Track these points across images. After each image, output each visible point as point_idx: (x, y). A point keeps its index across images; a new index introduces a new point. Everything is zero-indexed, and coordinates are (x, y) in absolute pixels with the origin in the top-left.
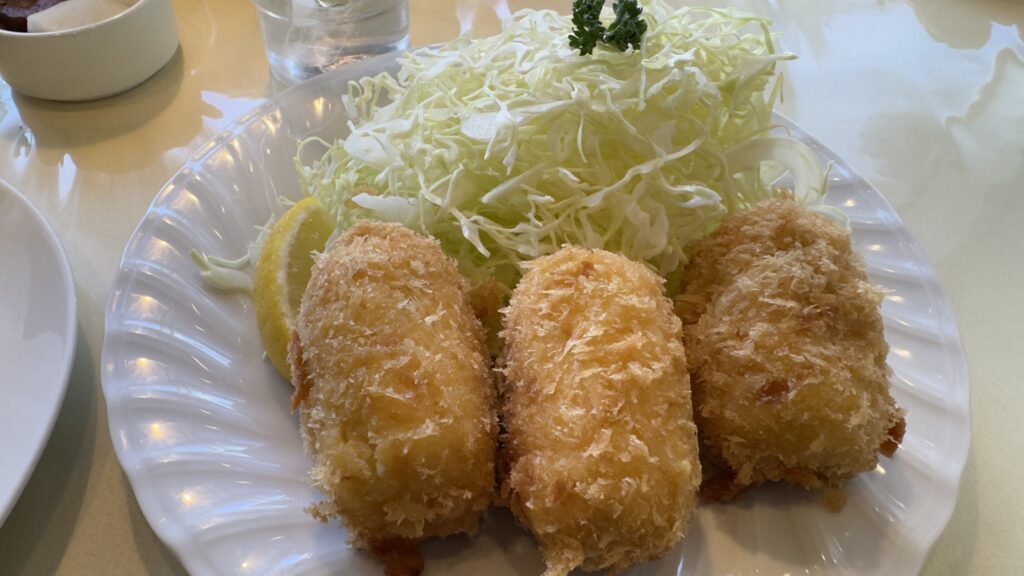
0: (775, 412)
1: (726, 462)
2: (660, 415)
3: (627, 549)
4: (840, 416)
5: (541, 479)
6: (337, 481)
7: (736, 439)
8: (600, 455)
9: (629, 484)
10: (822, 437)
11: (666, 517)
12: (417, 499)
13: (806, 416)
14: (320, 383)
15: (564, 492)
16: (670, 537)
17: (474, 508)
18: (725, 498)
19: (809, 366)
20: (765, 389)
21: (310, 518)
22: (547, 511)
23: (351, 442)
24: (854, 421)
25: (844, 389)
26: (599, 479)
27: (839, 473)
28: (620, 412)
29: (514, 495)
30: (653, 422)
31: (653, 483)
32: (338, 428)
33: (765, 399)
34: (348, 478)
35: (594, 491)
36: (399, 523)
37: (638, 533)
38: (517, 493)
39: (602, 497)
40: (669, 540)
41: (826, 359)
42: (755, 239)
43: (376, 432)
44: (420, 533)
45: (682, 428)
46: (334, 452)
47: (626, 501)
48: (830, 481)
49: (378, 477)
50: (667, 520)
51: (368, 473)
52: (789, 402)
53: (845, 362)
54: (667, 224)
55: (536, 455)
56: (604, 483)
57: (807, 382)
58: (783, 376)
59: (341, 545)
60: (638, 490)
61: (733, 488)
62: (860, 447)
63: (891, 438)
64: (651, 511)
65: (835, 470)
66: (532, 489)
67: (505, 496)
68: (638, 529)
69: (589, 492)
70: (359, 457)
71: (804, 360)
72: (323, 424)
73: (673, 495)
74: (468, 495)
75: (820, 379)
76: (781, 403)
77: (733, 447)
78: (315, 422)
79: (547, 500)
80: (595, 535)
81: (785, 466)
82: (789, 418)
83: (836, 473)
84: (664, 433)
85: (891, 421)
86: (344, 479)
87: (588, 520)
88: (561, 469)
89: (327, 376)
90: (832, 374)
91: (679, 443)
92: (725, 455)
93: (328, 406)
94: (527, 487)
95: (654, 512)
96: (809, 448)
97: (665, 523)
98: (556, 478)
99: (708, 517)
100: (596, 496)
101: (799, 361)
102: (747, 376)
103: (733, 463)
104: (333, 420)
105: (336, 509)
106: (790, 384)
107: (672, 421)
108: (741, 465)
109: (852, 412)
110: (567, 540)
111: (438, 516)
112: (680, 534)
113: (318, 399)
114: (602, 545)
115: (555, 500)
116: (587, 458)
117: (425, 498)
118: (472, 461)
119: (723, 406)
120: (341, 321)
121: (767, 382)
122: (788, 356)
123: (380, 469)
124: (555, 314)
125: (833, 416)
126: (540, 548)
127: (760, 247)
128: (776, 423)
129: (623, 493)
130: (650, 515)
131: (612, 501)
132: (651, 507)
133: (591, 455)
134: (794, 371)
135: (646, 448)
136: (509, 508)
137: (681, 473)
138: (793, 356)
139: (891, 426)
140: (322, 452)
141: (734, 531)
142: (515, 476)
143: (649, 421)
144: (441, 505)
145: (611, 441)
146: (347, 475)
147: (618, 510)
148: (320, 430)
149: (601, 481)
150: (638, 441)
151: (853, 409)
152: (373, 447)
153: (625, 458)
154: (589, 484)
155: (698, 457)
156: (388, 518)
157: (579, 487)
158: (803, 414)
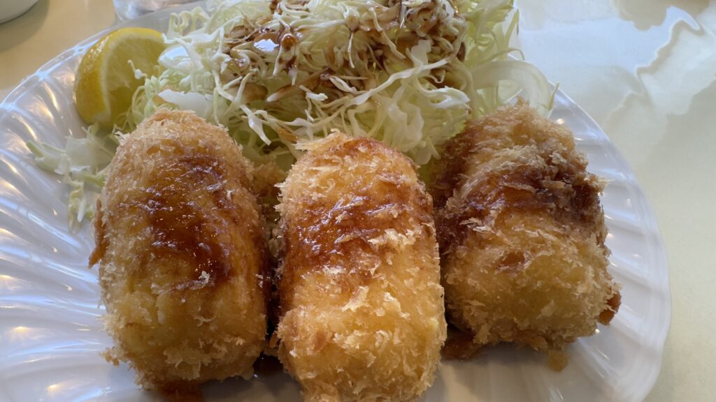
0: (512, 279)
1: (466, 323)
2: (412, 277)
3: (379, 396)
4: (569, 286)
5: (303, 330)
6: (122, 326)
7: (476, 303)
8: (358, 309)
9: (382, 336)
10: (552, 302)
11: (415, 367)
12: (194, 345)
13: (539, 284)
14: (114, 241)
15: (324, 343)
16: (418, 386)
17: (248, 354)
18: (464, 356)
19: (542, 241)
20: (503, 260)
21: (104, 361)
22: (308, 359)
23: (137, 292)
24: (581, 289)
25: (572, 262)
26: (355, 331)
27: (564, 336)
28: (376, 272)
29: (280, 346)
30: (405, 281)
31: (404, 336)
32: (126, 281)
33: (503, 268)
34: (131, 325)
35: (351, 342)
36: (176, 366)
37: (389, 382)
38: (283, 343)
39: (358, 347)
40: (417, 390)
41: (557, 235)
42: (496, 136)
43: (158, 284)
44: (196, 375)
45: (432, 290)
46: (120, 301)
47: (379, 351)
48: (554, 344)
49: (159, 324)
50: (416, 371)
51: (149, 320)
52: (524, 272)
53: (573, 239)
54: (422, 123)
55: (300, 309)
56: (360, 335)
57: (540, 254)
58: (519, 249)
59: (131, 385)
60: (390, 343)
61: (471, 347)
62: (584, 313)
63: (610, 308)
64: (402, 361)
65: (561, 333)
66: (295, 339)
67: (273, 345)
68: (390, 378)
69: (346, 342)
70: (142, 306)
71: (537, 235)
72: (114, 277)
73: (421, 348)
74: (240, 341)
75: (552, 252)
76: (517, 272)
77: (473, 310)
78: (108, 276)
79: (308, 349)
80: (350, 382)
81: (518, 329)
82: (524, 285)
83: (561, 337)
84: (415, 293)
85: (609, 294)
86: (129, 325)
87: (344, 368)
88: (322, 321)
89: (119, 235)
90: (562, 249)
91: (428, 302)
92: (466, 316)
93: (119, 261)
94: (292, 337)
95: (404, 362)
96: (541, 313)
97: (413, 374)
98: (317, 329)
99: (450, 372)
100: (352, 346)
101: (534, 236)
102: (487, 249)
103: (473, 324)
104: (123, 273)
105: (123, 353)
106: (525, 256)
107: (422, 282)
108: (479, 326)
109: (579, 282)
110: (324, 386)
111: (214, 360)
112: (427, 384)
113: (112, 256)
114: (356, 392)
115: (316, 349)
116: (345, 313)
117: (201, 344)
118: (245, 312)
119: (465, 275)
120: (134, 187)
121: (505, 254)
122: (523, 233)
123: (161, 316)
124: (322, 187)
125: (563, 285)
126: (302, 392)
127: (499, 142)
128: (512, 290)
129: (377, 344)
130: (401, 365)
131: (367, 351)
132: (402, 358)
133: (349, 310)
134: (529, 245)
135: (398, 305)
136: (277, 357)
137: (429, 329)
138: (529, 232)
139: (609, 297)
140: (112, 302)
141: (471, 384)
142: (282, 328)
143: (402, 281)
144: (216, 350)
145: (368, 298)
146: (131, 322)
147: (372, 359)
148: (112, 282)
149: (357, 333)
150: (391, 298)
151: (579, 280)
152: (155, 296)
153: (380, 313)
154: (346, 336)
155: (444, 317)
156: (168, 362)
157: (337, 338)
158: (536, 283)
